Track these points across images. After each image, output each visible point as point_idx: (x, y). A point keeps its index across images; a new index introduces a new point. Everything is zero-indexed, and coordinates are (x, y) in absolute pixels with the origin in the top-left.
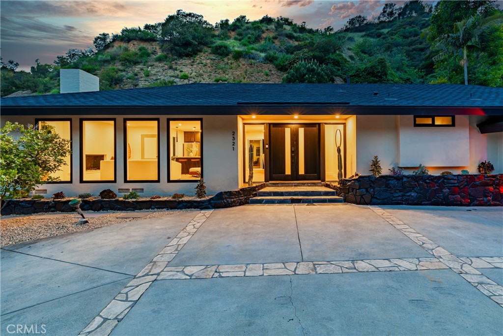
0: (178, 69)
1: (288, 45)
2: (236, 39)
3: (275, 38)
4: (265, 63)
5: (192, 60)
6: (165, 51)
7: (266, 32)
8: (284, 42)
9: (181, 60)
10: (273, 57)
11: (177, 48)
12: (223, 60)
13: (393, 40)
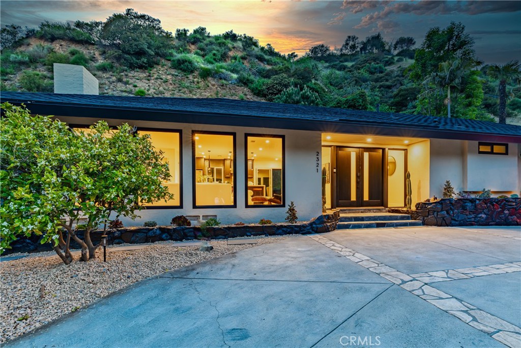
0: (130, 82)
1: (260, 67)
2: (197, 53)
3: (243, 58)
4: (238, 86)
5: (148, 74)
6: (109, 59)
7: (233, 50)
8: (255, 63)
9: (133, 72)
10: (248, 80)
11: (126, 56)
12: (187, 78)
13: (360, 74)
